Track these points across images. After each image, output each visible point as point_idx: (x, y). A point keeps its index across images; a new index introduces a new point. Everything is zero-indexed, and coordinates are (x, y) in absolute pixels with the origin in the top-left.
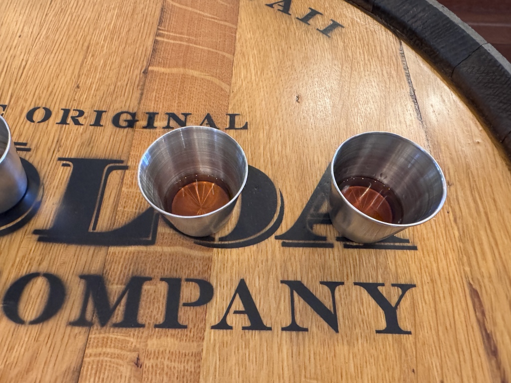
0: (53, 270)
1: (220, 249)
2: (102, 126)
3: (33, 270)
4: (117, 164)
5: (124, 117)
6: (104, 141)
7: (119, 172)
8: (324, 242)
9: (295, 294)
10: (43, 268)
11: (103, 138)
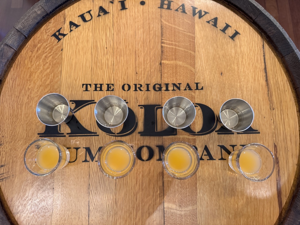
0: (148, 145)
1: (198, 136)
2: (150, 91)
3: (142, 145)
4: (159, 106)
5: (157, 86)
6: (152, 97)
7: (160, 109)
8: (231, 132)
9: (222, 149)
10: (145, 144)
11: (151, 96)
